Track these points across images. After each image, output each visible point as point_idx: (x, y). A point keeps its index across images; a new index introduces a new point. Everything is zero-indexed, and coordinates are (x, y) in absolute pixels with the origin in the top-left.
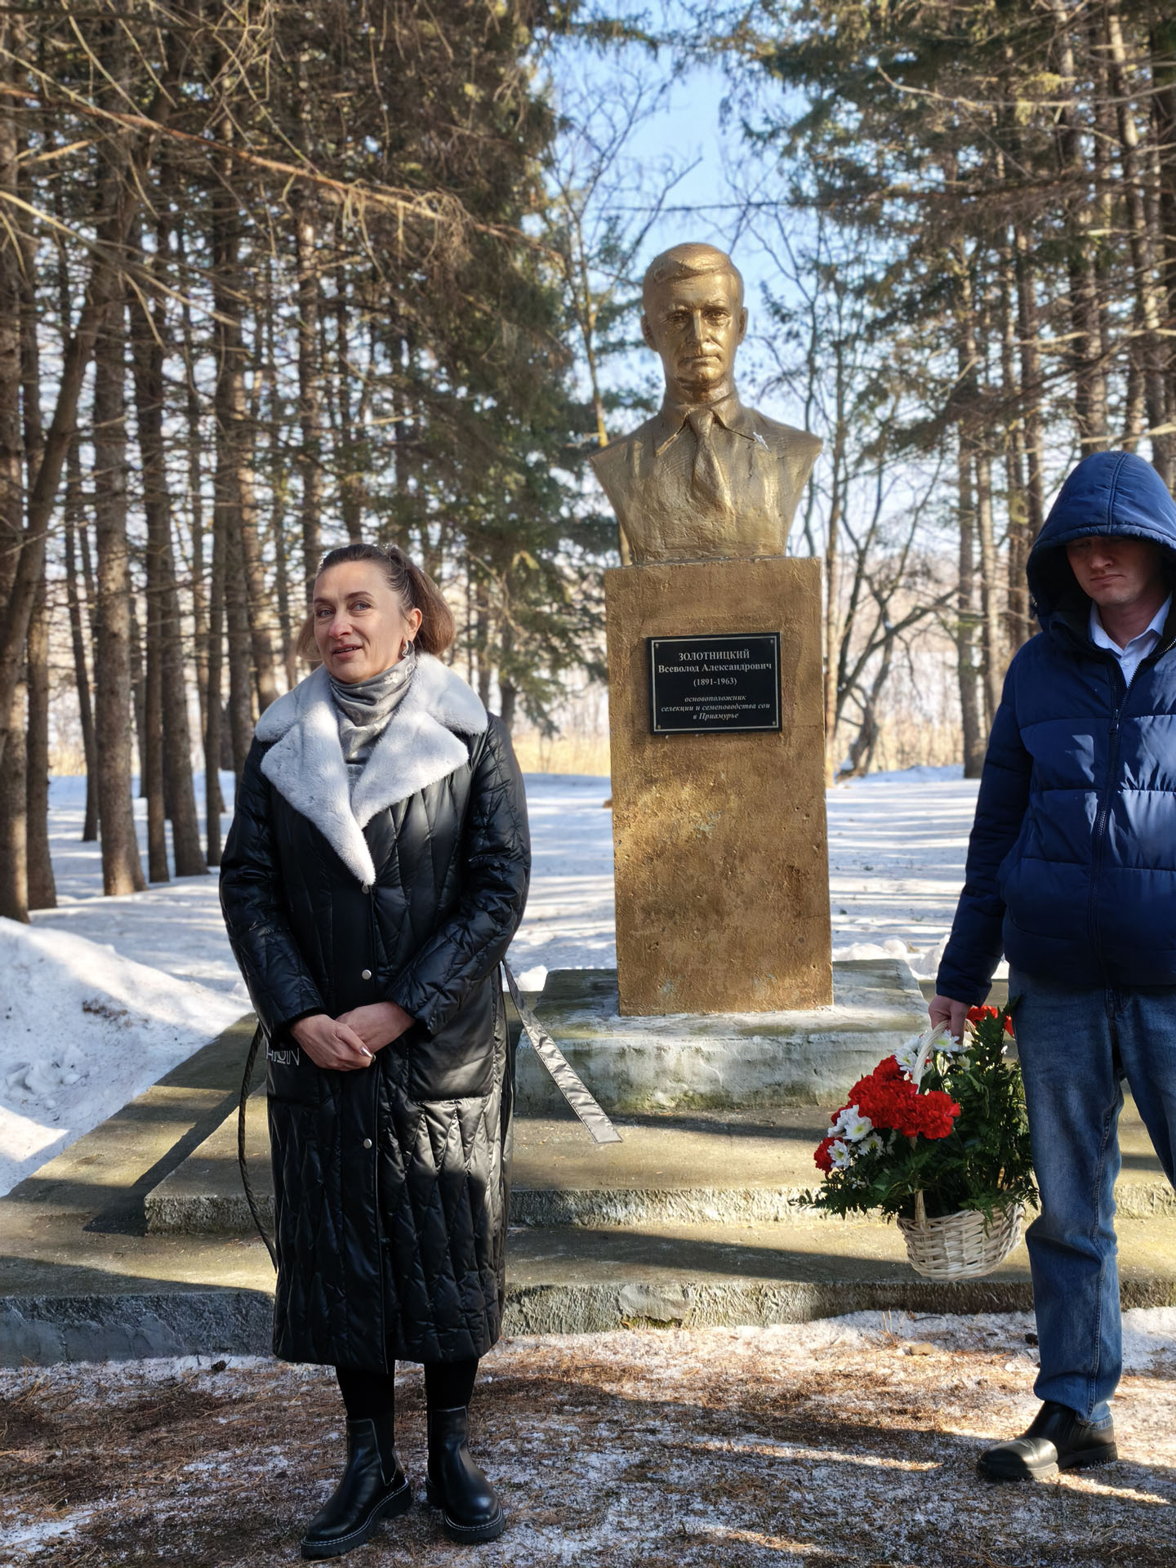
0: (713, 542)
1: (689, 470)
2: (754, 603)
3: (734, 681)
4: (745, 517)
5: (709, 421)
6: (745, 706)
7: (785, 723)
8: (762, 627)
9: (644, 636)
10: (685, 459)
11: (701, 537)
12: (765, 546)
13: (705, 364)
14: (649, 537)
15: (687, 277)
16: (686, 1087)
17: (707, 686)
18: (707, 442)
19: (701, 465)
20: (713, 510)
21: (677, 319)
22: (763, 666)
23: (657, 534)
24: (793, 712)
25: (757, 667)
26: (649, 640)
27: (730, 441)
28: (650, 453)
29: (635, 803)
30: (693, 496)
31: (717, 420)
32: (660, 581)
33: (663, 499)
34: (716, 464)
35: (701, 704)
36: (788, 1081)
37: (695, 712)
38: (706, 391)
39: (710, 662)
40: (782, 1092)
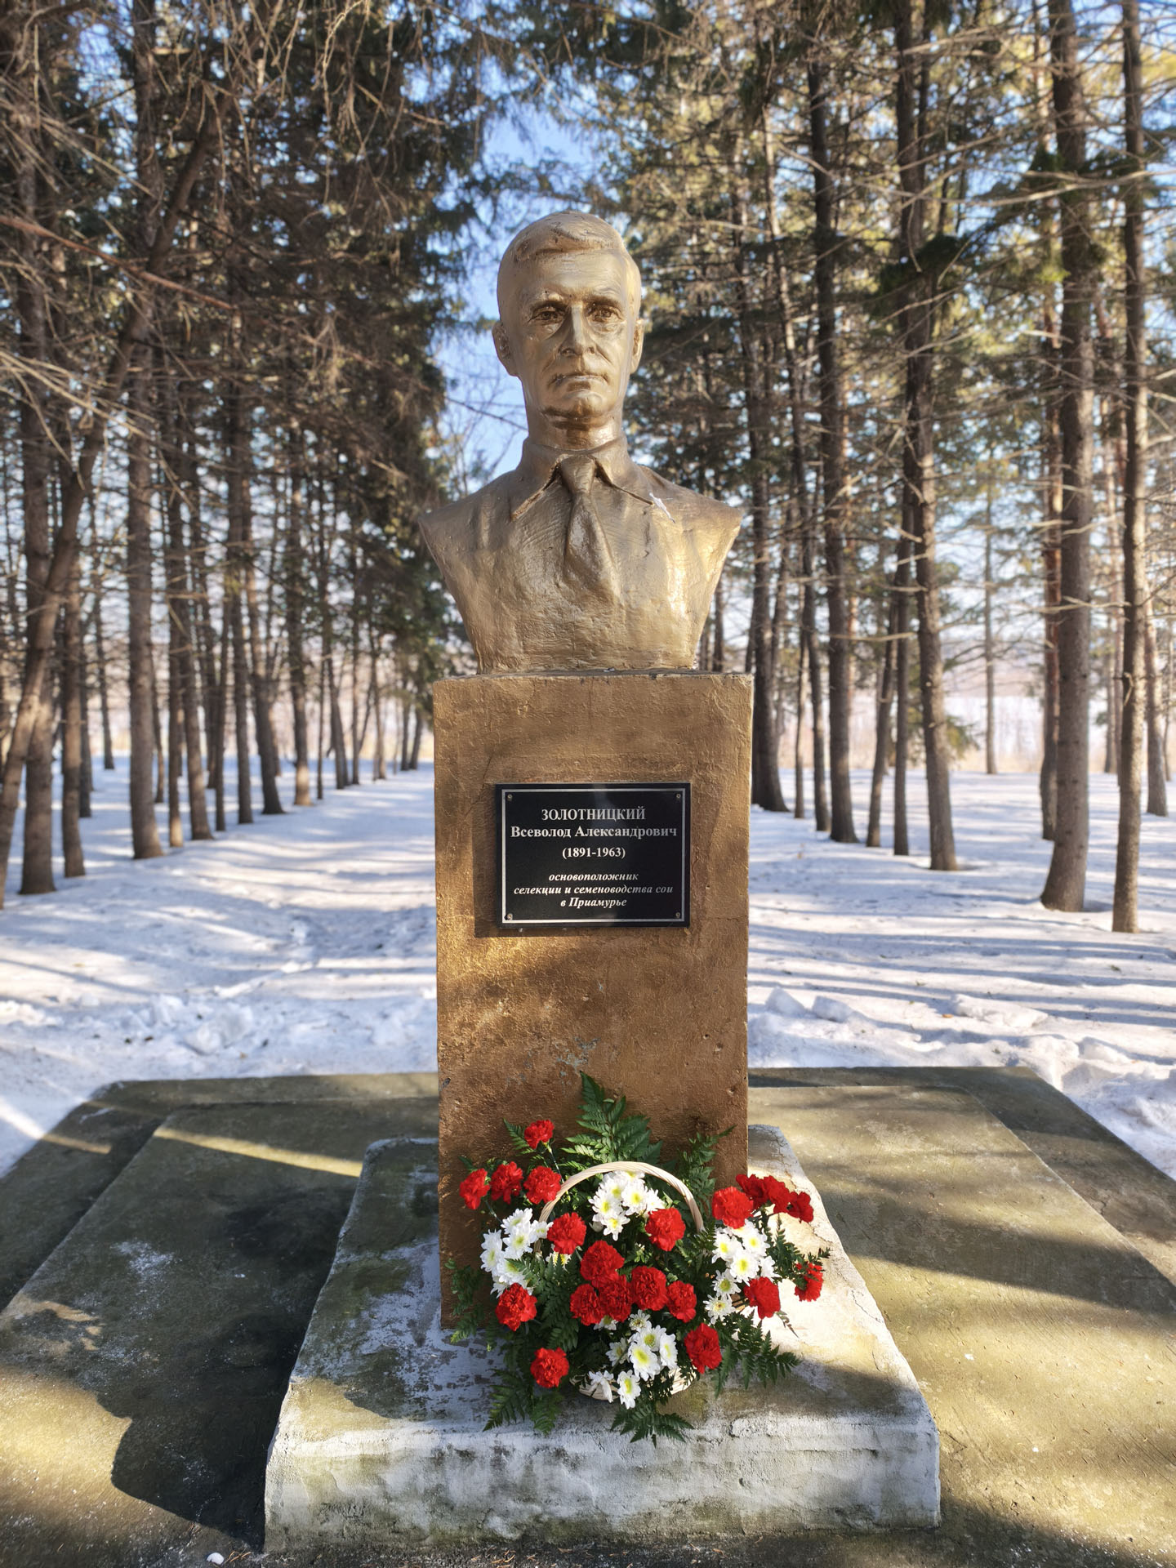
0: (592, 646)
1: (560, 541)
2: (654, 740)
3: (621, 852)
4: (640, 612)
5: (589, 472)
6: (635, 890)
7: (693, 914)
8: (664, 775)
9: (491, 781)
10: (555, 524)
11: (580, 641)
12: (666, 655)
13: (586, 386)
14: (501, 637)
15: (562, 251)
16: (537, 1509)
17: (582, 860)
18: (586, 501)
19: (577, 535)
20: (594, 600)
21: (547, 316)
22: (665, 832)
23: (513, 630)
24: (705, 897)
25: (655, 832)
26: (499, 788)
27: (618, 502)
28: (506, 515)
29: (471, 1026)
30: (566, 578)
31: (600, 473)
32: (515, 703)
33: (522, 581)
34: (599, 534)
35: (573, 884)
36: (699, 1499)
37: (563, 896)
38: (585, 429)
39: (587, 824)
40: (689, 1513)
